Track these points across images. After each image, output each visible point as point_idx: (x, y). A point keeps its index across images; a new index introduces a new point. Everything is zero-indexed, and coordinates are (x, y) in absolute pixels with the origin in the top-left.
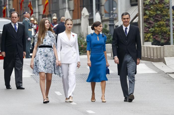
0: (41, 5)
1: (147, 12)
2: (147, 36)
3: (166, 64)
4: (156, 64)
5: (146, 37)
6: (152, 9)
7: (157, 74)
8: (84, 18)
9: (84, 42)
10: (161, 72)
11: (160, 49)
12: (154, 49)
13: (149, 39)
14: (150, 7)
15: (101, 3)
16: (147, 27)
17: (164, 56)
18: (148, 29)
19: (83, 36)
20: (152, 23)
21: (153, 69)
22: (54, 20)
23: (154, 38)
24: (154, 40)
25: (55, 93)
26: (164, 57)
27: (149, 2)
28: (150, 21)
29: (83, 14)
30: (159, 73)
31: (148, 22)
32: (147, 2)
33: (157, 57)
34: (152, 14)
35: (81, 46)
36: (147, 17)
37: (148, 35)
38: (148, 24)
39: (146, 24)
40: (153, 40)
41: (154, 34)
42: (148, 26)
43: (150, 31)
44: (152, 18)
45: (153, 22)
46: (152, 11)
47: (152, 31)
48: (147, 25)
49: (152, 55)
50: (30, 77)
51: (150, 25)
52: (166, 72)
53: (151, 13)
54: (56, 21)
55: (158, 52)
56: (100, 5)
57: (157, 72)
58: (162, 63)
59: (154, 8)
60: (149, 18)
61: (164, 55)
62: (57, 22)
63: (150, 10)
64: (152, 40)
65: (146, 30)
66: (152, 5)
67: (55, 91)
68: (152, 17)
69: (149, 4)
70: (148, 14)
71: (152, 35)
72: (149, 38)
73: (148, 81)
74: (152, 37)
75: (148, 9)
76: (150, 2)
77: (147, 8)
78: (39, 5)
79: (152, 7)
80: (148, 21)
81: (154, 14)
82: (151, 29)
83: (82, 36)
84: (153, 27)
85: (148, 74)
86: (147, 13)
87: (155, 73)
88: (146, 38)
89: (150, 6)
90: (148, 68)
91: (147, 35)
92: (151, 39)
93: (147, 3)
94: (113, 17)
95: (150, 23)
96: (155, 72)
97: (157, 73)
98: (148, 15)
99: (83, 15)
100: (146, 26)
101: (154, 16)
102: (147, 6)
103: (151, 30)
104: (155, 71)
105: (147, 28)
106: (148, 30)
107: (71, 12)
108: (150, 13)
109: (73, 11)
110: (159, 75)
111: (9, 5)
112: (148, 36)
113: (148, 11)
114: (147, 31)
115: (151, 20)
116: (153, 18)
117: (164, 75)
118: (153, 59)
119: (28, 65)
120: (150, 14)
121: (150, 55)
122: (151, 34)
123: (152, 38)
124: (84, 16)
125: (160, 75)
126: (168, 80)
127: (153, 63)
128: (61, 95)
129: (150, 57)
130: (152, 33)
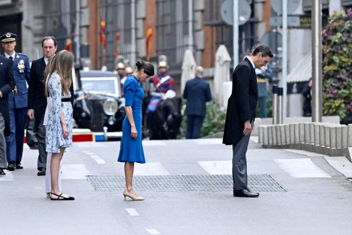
0: (140, 38)
1: (335, 58)
2: (335, 106)
3: (350, 161)
4: (333, 161)
5: (333, 106)
6: (345, 52)
7: (331, 179)
8: (221, 65)
9: (220, 114)
10: (338, 177)
11: (341, 131)
12: (331, 131)
13: (338, 111)
14: (341, 49)
15: (257, 38)
16: (334, 86)
17: (348, 145)
18: (336, 91)
19: (217, 100)
20: (345, 80)
21: (323, 170)
22: (161, 67)
23: (348, 108)
24: (348, 113)
25: (126, 210)
26: (348, 147)
27: (339, 38)
28: (341, 75)
29: (220, 57)
30: (333, 178)
31: (338, 77)
32: (336, 39)
33: (336, 147)
34: (344, 62)
35: (213, 121)
36: (336, 68)
37: (337, 103)
38: (336, 80)
39: (332, 82)
40: (346, 113)
41: (348, 100)
42: (336, 86)
43: (340, 94)
44: (344, 71)
45: (346, 78)
46: (345, 57)
47: (344, 95)
48: (334, 82)
49: (328, 143)
50: (86, 178)
51: (341, 83)
52: (347, 176)
53: (344, 60)
54: (164, 70)
55: (338, 137)
56: (255, 41)
57: (330, 175)
58: (343, 159)
59: (349, 51)
60: (339, 69)
61: (349, 142)
62: (166, 72)
63: (341, 54)
64: (344, 112)
65: (332, 93)
66: (345, 45)
67: (127, 207)
68: (344, 68)
69: (339, 43)
70: (338, 61)
71: (344, 103)
72: (338, 108)
73: (309, 193)
74: (343, 105)
75: (337, 53)
76: (342, 40)
77: (336, 51)
78: (137, 39)
79: (345, 49)
80: (338, 75)
81: (348, 62)
82: (343, 90)
83: (216, 102)
84: (345, 88)
85: (314, 178)
86: (335, 61)
87: (327, 178)
88: (333, 109)
89: (342, 46)
90: (316, 167)
91: (334, 103)
92: (341, 110)
93: (337, 41)
94: (277, 65)
95: (340, 80)
96: (328, 175)
97: (330, 177)
98: (338, 65)
99: (219, 61)
100: (334, 84)
101: (348, 66)
102: (336, 46)
103: (343, 93)
104: (328, 173)
105: (334, 88)
106: (337, 93)
107: (199, 53)
108: (341, 60)
109: (202, 51)
110: (334, 181)
111: (81, 36)
112: (337, 105)
113: (338, 56)
114: (335, 94)
115: (343, 74)
116: (347, 71)
117: (344, 182)
118: (329, 149)
119: (87, 155)
120: (341, 62)
121: (325, 143)
122: (343, 101)
123: (344, 109)
124: (221, 62)
125: (336, 181)
126: (348, 191)
127: (326, 157)
128: (137, 216)
129: (324, 146)
130: (345, 98)
